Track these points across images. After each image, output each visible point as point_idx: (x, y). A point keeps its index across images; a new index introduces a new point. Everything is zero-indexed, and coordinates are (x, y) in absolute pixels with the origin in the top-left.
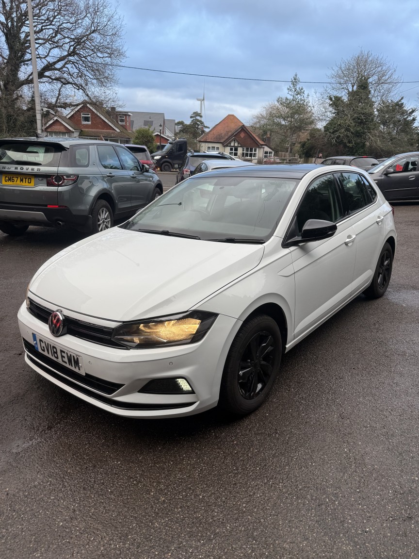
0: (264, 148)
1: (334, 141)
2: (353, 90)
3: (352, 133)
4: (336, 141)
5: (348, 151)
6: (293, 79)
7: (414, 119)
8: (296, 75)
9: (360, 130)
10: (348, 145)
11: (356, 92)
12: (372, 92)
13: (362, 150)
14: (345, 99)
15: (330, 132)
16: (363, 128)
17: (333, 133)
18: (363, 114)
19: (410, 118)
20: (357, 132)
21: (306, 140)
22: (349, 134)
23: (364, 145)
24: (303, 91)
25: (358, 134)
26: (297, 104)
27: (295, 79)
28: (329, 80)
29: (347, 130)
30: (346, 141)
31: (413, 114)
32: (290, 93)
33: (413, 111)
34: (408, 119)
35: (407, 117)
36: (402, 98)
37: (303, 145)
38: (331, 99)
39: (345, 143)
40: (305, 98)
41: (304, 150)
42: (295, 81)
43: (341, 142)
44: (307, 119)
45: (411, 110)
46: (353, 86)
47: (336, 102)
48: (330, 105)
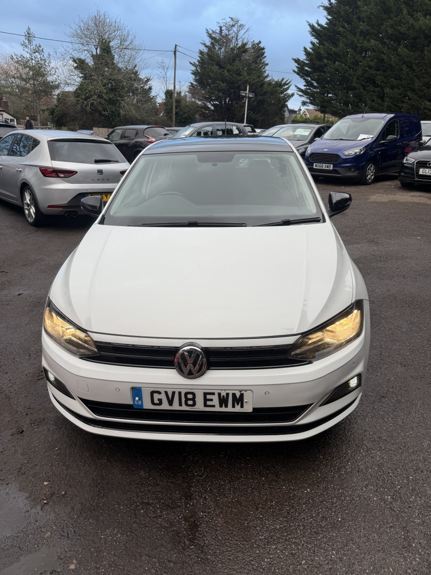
0: (2, 114)
1: (88, 108)
2: (97, 53)
3: (105, 100)
4: (90, 108)
5: (105, 119)
6: (26, 33)
7: (150, 88)
8: (29, 29)
9: (113, 97)
10: (103, 113)
11: (100, 55)
12: (116, 57)
13: (118, 119)
14: (90, 62)
15: (82, 99)
16: (115, 95)
17: (86, 99)
18: (113, 80)
19: (147, 87)
20: (110, 99)
21: (54, 107)
22: (103, 101)
23: (119, 114)
24: (41, 49)
25: (112, 102)
26: (37, 64)
27: (28, 34)
28: (69, 40)
29: (100, 96)
30: (100, 109)
31: (149, 83)
32: (26, 50)
33: (148, 80)
34: (145, 88)
35: (144, 86)
36: (135, 66)
37: (52, 112)
38: (74, 61)
39: (100, 111)
40: (46, 57)
41: (54, 118)
42: (29, 36)
43: (96, 110)
44: (52, 82)
45: (146, 79)
46: (96, 49)
47: (80, 64)
48: (76, 68)
